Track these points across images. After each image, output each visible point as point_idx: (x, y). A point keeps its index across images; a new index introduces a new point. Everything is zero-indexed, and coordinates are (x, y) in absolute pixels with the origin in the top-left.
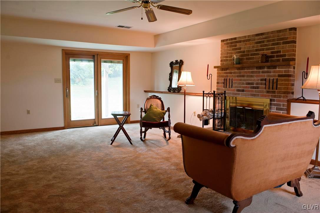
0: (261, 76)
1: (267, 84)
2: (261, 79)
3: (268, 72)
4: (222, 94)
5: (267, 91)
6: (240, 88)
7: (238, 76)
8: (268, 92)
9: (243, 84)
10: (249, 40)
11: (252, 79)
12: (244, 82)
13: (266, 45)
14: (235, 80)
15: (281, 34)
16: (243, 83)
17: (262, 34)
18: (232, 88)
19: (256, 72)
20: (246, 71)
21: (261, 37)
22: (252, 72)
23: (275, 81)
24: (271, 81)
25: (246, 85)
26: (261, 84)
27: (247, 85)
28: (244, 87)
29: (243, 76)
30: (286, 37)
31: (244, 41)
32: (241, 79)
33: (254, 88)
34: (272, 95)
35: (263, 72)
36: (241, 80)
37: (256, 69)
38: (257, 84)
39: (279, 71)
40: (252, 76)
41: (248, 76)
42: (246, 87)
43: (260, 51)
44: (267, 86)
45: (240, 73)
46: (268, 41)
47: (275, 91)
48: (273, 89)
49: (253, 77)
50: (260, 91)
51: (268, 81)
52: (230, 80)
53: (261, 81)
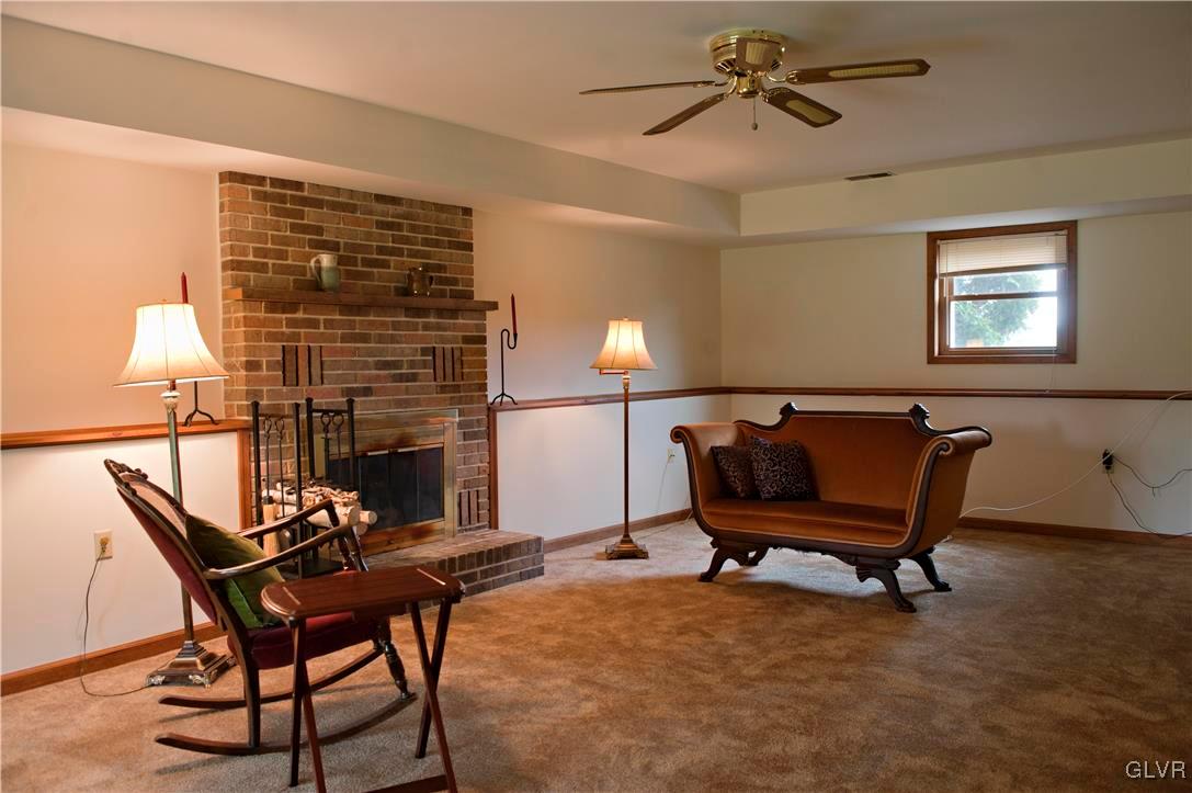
0: (422, 339)
1: (439, 362)
2: (422, 348)
3: (439, 327)
4: (338, 413)
5: (442, 387)
6: (356, 382)
7: (344, 339)
8: (443, 389)
9: (365, 366)
10: (353, 208)
11: (395, 349)
12: (370, 359)
13: (407, 240)
14: (334, 352)
15: (444, 216)
16: (366, 362)
17: (394, 200)
18: (322, 383)
19: (408, 326)
20: (372, 318)
21: (391, 208)
22: (396, 326)
23: (457, 353)
24: (449, 356)
25: (376, 369)
26: (424, 365)
27: (378, 372)
28: (369, 379)
29: (364, 338)
30: (455, 230)
31: (334, 206)
32: (358, 348)
33: (401, 378)
34: (451, 398)
35: (426, 327)
36: (354, 352)
37: (406, 316)
38: (412, 364)
39: (465, 327)
40: (393, 339)
41: (381, 339)
42: (377, 378)
43: (391, 255)
44: (440, 373)
45: (351, 325)
46: (413, 228)
47: (459, 386)
48: (454, 380)
49: (398, 343)
50: (422, 387)
51: (439, 353)
52: (313, 353)
53: (422, 355)
